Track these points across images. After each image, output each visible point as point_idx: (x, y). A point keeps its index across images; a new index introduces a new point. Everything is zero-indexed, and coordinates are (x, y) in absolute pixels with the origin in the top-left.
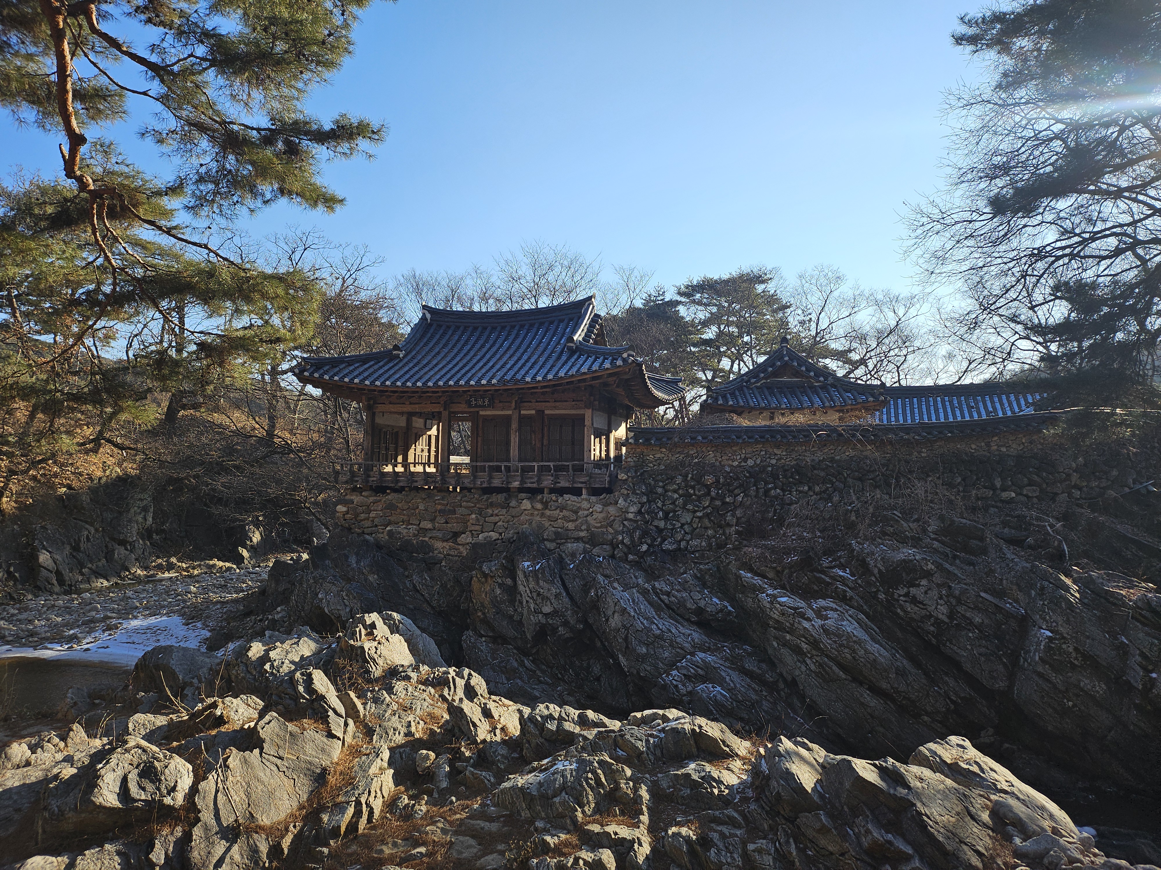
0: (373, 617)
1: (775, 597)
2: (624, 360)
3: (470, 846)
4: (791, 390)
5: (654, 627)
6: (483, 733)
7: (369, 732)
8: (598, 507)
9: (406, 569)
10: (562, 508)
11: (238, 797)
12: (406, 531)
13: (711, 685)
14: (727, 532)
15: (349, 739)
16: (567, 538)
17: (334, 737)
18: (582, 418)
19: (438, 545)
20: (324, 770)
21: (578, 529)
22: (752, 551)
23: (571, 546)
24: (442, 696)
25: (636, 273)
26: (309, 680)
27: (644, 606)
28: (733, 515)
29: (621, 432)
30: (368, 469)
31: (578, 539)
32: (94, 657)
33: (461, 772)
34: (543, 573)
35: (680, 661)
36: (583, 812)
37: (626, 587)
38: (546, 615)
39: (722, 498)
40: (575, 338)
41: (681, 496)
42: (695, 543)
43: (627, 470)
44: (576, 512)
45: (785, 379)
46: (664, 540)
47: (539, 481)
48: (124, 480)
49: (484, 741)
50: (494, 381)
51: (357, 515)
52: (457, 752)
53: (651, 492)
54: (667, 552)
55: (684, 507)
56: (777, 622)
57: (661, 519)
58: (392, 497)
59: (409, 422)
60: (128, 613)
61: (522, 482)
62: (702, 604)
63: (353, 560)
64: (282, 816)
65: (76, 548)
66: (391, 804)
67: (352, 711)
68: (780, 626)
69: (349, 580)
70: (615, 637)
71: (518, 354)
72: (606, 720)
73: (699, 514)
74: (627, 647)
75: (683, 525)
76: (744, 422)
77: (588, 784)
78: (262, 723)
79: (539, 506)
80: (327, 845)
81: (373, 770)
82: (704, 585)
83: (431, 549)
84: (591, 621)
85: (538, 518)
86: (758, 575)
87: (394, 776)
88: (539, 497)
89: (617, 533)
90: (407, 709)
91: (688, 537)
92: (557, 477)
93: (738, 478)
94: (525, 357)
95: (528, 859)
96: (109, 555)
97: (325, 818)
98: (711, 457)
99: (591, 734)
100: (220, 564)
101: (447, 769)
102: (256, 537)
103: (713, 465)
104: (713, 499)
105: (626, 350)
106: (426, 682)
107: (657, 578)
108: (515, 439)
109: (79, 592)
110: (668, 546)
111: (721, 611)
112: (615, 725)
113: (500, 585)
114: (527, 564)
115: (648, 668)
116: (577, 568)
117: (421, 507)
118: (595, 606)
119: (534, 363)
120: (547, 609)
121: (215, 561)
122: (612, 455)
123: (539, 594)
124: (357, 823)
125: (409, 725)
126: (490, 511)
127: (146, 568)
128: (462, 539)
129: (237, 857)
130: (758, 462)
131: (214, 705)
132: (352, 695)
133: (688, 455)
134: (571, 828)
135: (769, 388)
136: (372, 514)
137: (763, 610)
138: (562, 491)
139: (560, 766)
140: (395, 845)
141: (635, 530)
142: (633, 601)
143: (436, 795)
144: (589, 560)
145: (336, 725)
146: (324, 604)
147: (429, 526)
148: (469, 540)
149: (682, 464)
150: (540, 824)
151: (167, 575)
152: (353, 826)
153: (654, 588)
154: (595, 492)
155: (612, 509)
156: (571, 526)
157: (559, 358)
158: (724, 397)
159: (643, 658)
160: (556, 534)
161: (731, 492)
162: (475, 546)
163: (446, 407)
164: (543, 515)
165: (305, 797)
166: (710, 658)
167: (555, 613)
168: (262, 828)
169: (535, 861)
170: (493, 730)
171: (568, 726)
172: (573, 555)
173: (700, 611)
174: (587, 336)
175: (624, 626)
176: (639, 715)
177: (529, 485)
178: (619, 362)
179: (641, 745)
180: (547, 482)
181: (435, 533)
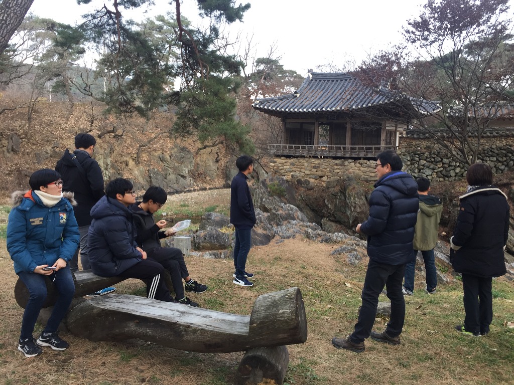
10: (369, 167)
12: (299, 175)
14: (450, 179)
30: (283, 148)
39: (448, 163)
47: (358, 154)
51: (278, 167)
53: (412, 160)
55: (428, 167)
57: (416, 172)
58: (293, 160)
61: (351, 154)
71: (351, 94)
73: (436, 171)
79: (359, 165)
83: (309, 182)
85: (357, 171)
88: (359, 161)
92: (367, 152)
94: (354, 96)
104: (443, 164)
108: (348, 135)
117: (306, 164)
126: (335, 167)
128: (325, 179)
133: (432, 143)
136: (285, 167)
138: (369, 159)
147: (309, 173)
149: (429, 147)
156: (372, 175)
160: (366, 178)
162: (329, 182)
164: (360, 170)
177: (354, 156)
180: (362, 155)
181: (311, 176)
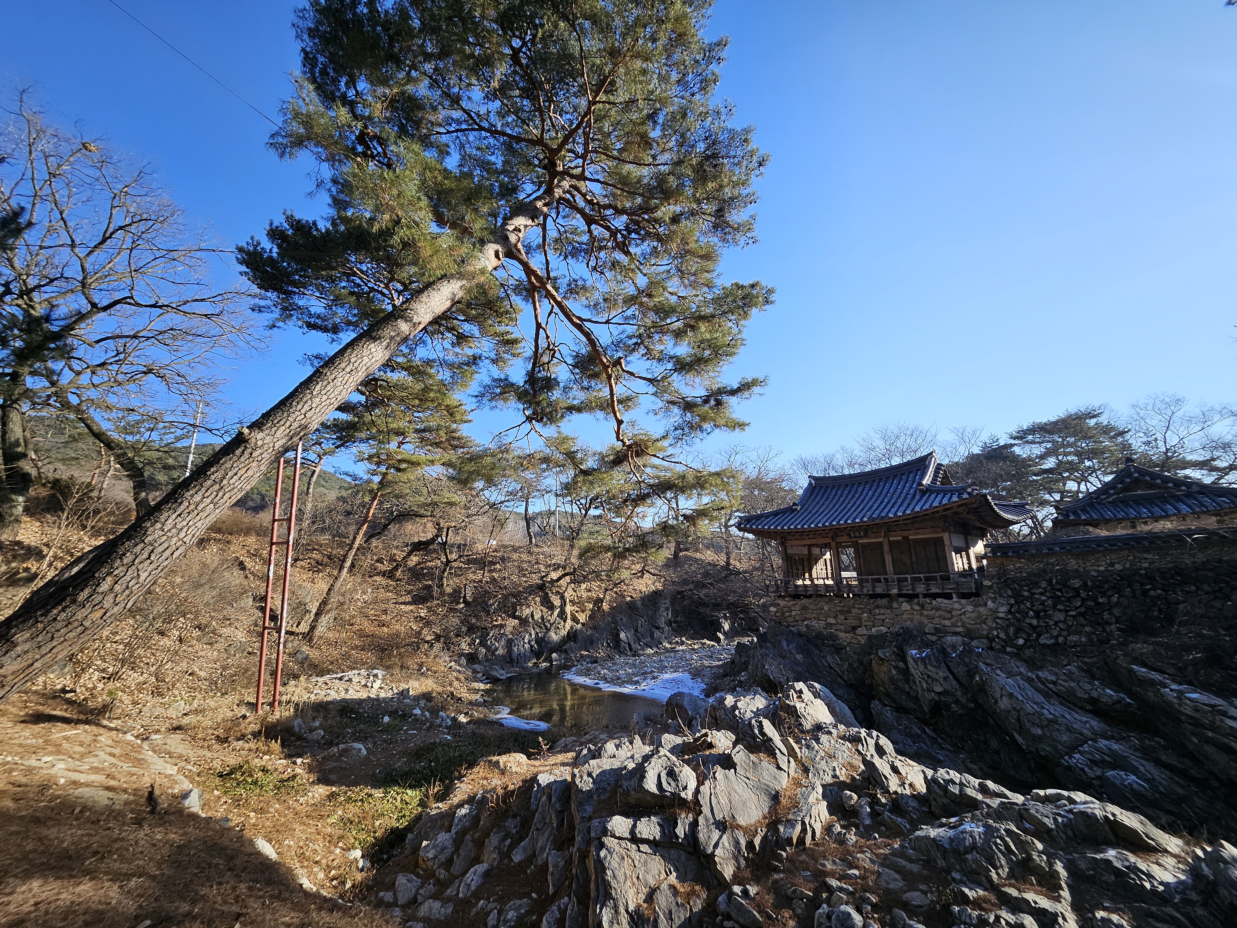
0: (800, 685)
1: (1181, 693)
2: (969, 493)
3: (895, 880)
4: (1149, 501)
5: (1045, 711)
6: (894, 785)
7: (806, 770)
8: (970, 608)
9: (821, 651)
10: (937, 609)
11: (724, 801)
12: (818, 625)
13: (1122, 773)
14: (1108, 629)
15: (792, 773)
16: (946, 633)
17: (781, 769)
18: (941, 540)
19: (842, 635)
20: (777, 792)
21: (954, 625)
22: (1140, 647)
23: (950, 639)
24: (857, 750)
25: (968, 429)
26: (761, 727)
27: (1030, 692)
28: (1111, 614)
29: (979, 548)
30: (787, 583)
31: (956, 634)
32: (648, 694)
33: (879, 815)
34: (930, 659)
35: (1081, 746)
36: (998, 874)
37: (1010, 675)
38: (938, 693)
39: (1095, 600)
40: (924, 482)
41: (1049, 598)
42: (1074, 638)
43: (991, 578)
44: (950, 612)
45: (1139, 492)
46: (1039, 636)
47: (913, 589)
48: (656, 593)
49: (896, 793)
50: (865, 519)
51: (783, 614)
52: (874, 797)
53: (1017, 595)
54: (1044, 646)
55: (1054, 607)
56: (1192, 718)
57: (1032, 618)
58: (805, 601)
59: (810, 551)
60: (662, 669)
61: (900, 589)
62: (1094, 694)
63: (784, 644)
64: (753, 821)
65: (636, 631)
66: (828, 829)
67: (792, 753)
68: (1195, 723)
69: (784, 657)
70: (1007, 718)
71: (881, 499)
72: (1007, 792)
73: (1071, 613)
74: (1021, 727)
75: (1056, 624)
76: (1104, 533)
77: (997, 848)
78: (734, 751)
79: (917, 607)
80: (785, 851)
81: (811, 799)
82: (1093, 677)
83: (836, 638)
84: (981, 702)
85: (918, 617)
86: (1155, 670)
87: (828, 807)
88: (916, 601)
89: (991, 629)
90: (832, 757)
91: (1065, 633)
92: (928, 585)
93: (1107, 581)
94: (886, 500)
95: (950, 905)
96: (652, 636)
97: (782, 829)
98: (1073, 564)
99: (995, 803)
100: (708, 642)
101: (868, 810)
102: (726, 626)
103: (1076, 571)
104: (1083, 600)
105: (969, 486)
106: (843, 738)
107: (1041, 668)
108: (888, 559)
109: (639, 656)
110: (1043, 640)
111: (1119, 702)
112: (1019, 799)
113: (895, 667)
114: (914, 652)
115: (1048, 749)
116: (959, 656)
117: (826, 608)
118: (983, 688)
119: (895, 503)
120: (938, 689)
121: (705, 641)
122: (974, 566)
123: (929, 676)
124: (804, 838)
125: (834, 770)
126: (877, 611)
127: (670, 643)
128: (859, 631)
129: (727, 844)
130: (1128, 566)
131: (706, 735)
132: (791, 741)
133: (1048, 564)
134: (988, 886)
135: (1125, 502)
136: (793, 613)
137: (1170, 705)
138: (934, 596)
139: (967, 827)
140: (834, 862)
141: (1008, 626)
142: (1019, 687)
143: (861, 829)
144: (968, 651)
145: (782, 760)
146: (769, 673)
147: (834, 622)
148: (865, 632)
149: (1044, 571)
150: (957, 876)
151: (681, 648)
152: (801, 840)
153: (1038, 677)
154: (964, 596)
155: (982, 609)
156: (947, 623)
157: (913, 498)
158: (1075, 513)
159: (1040, 739)
160: (936, 629)
161: (1103, 594)
162: (870, 637)
163: (833, 539)
164: (921, 615)
165: (766, 810)
166: (1115, 746)
167: (945, 693)
168: (740, 827)
169: (957, 908)
170: (903, 784)
171: (970, 792)
172: (954, 647)
173: (1093, 701)
174: (934, 480)
175: (1014, 709)
176: (1042, 793)
177: (906, 592)
178: (965, 496)
179: (1049, 822)
180: (920, 589)
181: (838, 627)
